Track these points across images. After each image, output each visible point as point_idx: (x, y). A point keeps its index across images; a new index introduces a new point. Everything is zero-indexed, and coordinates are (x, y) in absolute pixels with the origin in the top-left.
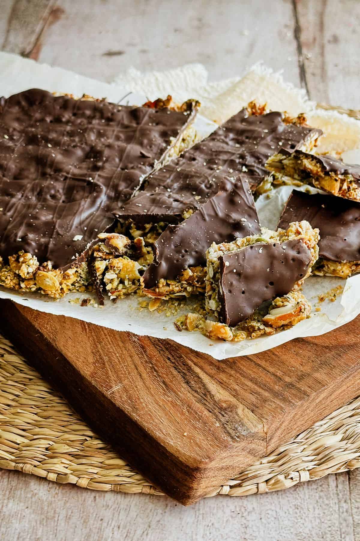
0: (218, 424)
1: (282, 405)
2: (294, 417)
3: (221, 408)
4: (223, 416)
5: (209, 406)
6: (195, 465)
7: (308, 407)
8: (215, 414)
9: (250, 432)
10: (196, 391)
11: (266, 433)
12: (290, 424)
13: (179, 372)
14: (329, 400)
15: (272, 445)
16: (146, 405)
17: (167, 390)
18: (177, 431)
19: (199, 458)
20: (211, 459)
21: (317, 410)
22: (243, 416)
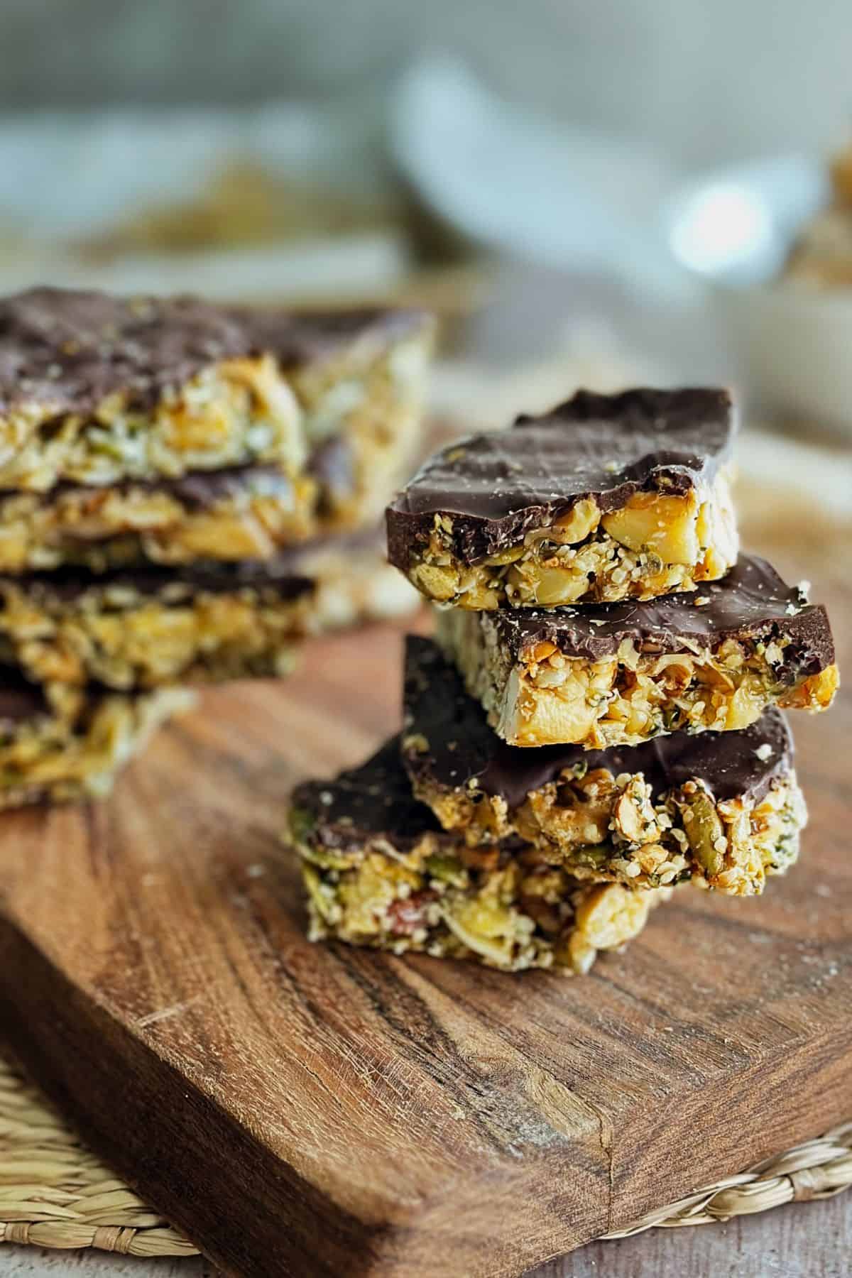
0: (460, 1114)
1: (662, 1076)
2: (698, 1117)
3: (475, 1075)
4: (480, 1094)
5: (440, 1067)
6: (378, 1216)
7: (743, 1095)
8: (454, 1088)
9: (558, 1138)
10: (404, 1031)
11: (608, 1152)
12: (684, 1138)
13: (360, 984)
14: (811, 1087)
15: (626, 1199)
16: (249, 1057)
17: (318, 1023)
18: (333, 1124)
19: (391, 1195)
20: (429, 1203)
21: (771, 1111)
22: (540, 1098)
